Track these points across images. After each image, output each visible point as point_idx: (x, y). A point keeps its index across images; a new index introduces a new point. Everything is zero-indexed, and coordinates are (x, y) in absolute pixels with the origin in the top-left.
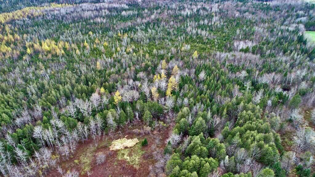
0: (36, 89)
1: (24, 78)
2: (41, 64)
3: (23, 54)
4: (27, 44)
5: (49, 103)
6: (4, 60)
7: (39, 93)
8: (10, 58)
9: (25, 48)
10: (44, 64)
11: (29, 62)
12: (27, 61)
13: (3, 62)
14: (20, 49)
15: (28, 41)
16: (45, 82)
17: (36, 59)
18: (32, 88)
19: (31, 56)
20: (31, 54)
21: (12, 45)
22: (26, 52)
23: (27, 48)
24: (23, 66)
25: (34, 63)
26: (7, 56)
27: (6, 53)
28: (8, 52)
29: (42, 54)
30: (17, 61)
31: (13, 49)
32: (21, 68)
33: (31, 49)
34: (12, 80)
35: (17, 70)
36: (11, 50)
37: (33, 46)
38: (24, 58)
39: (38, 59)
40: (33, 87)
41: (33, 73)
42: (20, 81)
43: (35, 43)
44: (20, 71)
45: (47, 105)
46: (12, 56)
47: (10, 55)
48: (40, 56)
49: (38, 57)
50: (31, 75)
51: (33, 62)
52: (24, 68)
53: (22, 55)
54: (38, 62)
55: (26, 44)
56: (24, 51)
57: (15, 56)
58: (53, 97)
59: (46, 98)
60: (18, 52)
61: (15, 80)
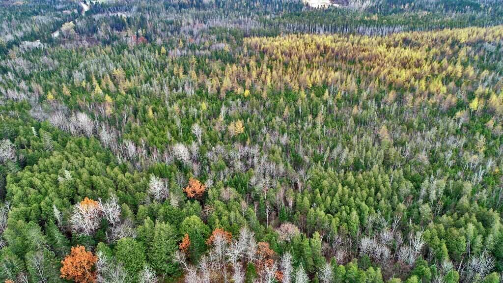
0: (441, 191)
1: (433, 153)
2: (482, 140)
3: (460, 106)
4: (480, 89)
5: (444, 246)
6: (423, 105)
7: (441, 204)
8: (434, 105)
9: (471, 96)
10: (489, 141)
11: (462, 126)
12: (458, 122)
13: (420, 109)
14: (462, 95)
15: (486, 84)
16: (468, 187)
17: (480, 125)
18: (435, 186)
19: (472, 114)
20: (474, 112)
21: (452, 85)
22: (468, 103)
23: (474, 98)
24: (447, 129)
25: (470, 132)
26: (433, 100)
27: (433, 95)
28: (438, 94)
29: (496, 120)
30: (443, 114)
31: (448, 91)
32: (440, 132)
33: (482, 101)
34: (412, 149)
35: (431, 133)
36: (445, 92)
37: (488, 97)
38: (458, 114)
39: (483, 127)
40: (438, 185)
41: (456, 151)
42: (423, 157)
43: (496, 92)
44: (434, 138)
45: (440, 246)
46: (441, 102)
47: (438, 101)
48: (491, 123)
49: (485, 122)
50: (449, 154)
51: (468, 128)
52: (447, 134)
53: (457, 108)
54: (478, 134)
55: (476, 89)
56: (467, 100)
57: (445, 106)
58: (463, 237)
59: (446, 229)
60: (454, 100)
61: (416, 151)
